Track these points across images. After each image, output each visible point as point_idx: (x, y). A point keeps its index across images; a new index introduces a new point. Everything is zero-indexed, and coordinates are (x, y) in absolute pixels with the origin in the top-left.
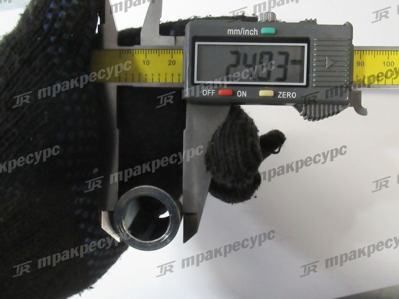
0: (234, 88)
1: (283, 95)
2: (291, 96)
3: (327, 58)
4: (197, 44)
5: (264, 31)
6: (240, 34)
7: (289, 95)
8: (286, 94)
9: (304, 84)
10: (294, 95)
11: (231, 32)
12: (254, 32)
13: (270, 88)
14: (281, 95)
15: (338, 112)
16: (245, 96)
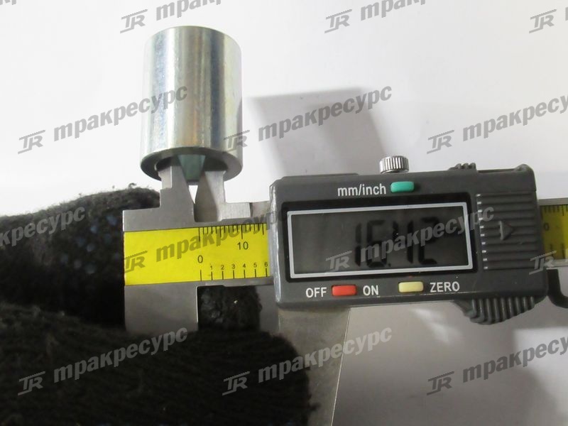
0: (357, 282)
1: (438, 287)
2: (451, 287)
3: (500, 223)
4: (290, 214)
5: (395, 187)
6: (358, 194)
7: (448, 287)
8: (443, 285)
9: (470, 266)
10: (456, 286)
11: (343, 192)
12: (381, 190)
13: (416, 277)
14: (435, 288)
15: (530, 308)
16: (377, 293)
